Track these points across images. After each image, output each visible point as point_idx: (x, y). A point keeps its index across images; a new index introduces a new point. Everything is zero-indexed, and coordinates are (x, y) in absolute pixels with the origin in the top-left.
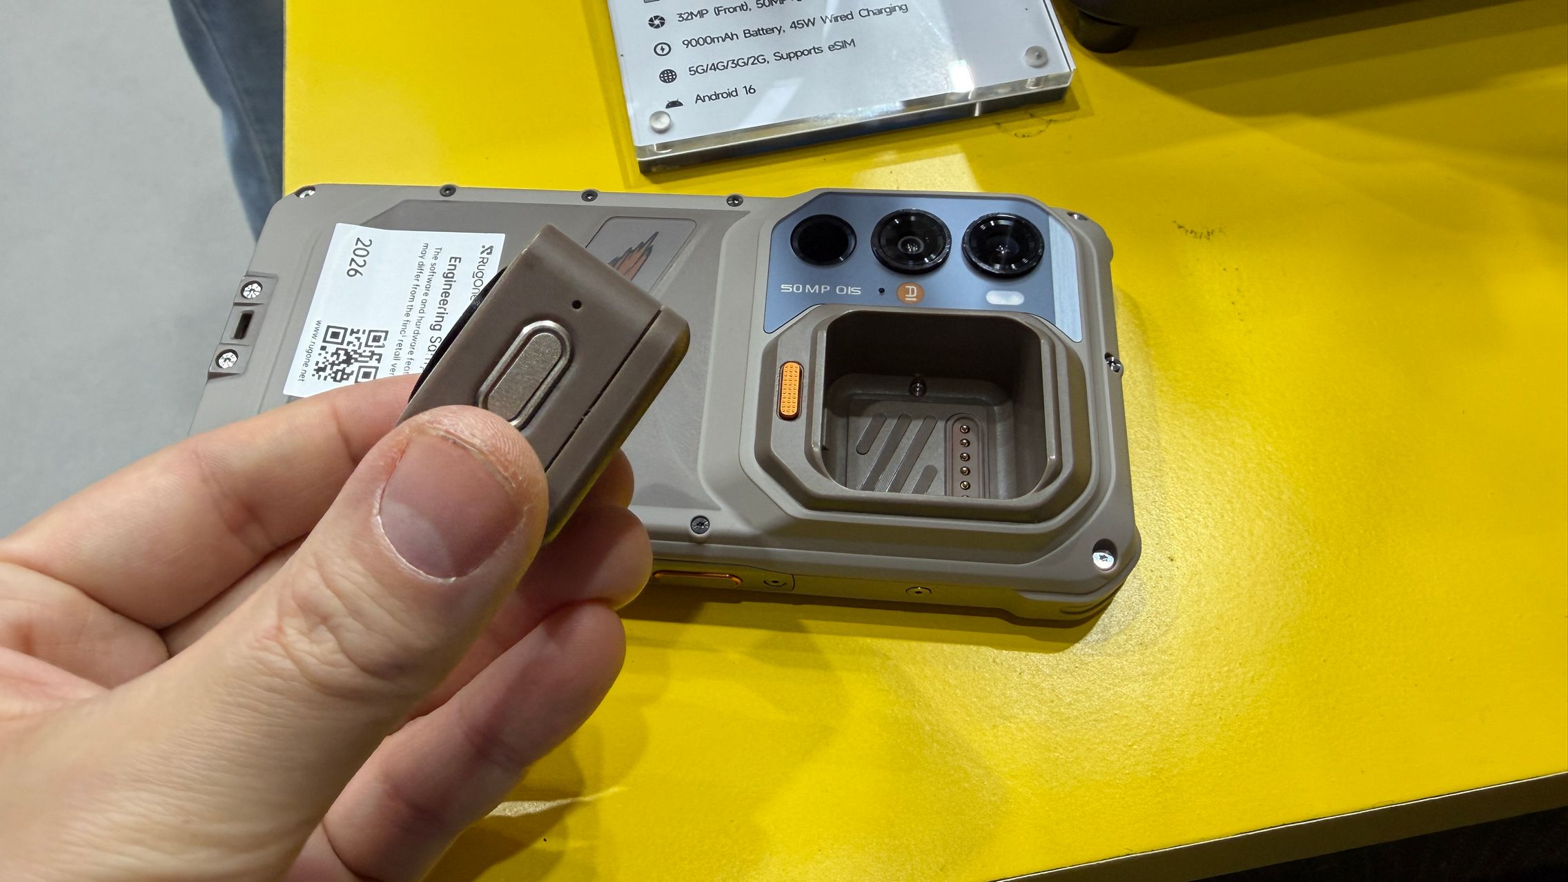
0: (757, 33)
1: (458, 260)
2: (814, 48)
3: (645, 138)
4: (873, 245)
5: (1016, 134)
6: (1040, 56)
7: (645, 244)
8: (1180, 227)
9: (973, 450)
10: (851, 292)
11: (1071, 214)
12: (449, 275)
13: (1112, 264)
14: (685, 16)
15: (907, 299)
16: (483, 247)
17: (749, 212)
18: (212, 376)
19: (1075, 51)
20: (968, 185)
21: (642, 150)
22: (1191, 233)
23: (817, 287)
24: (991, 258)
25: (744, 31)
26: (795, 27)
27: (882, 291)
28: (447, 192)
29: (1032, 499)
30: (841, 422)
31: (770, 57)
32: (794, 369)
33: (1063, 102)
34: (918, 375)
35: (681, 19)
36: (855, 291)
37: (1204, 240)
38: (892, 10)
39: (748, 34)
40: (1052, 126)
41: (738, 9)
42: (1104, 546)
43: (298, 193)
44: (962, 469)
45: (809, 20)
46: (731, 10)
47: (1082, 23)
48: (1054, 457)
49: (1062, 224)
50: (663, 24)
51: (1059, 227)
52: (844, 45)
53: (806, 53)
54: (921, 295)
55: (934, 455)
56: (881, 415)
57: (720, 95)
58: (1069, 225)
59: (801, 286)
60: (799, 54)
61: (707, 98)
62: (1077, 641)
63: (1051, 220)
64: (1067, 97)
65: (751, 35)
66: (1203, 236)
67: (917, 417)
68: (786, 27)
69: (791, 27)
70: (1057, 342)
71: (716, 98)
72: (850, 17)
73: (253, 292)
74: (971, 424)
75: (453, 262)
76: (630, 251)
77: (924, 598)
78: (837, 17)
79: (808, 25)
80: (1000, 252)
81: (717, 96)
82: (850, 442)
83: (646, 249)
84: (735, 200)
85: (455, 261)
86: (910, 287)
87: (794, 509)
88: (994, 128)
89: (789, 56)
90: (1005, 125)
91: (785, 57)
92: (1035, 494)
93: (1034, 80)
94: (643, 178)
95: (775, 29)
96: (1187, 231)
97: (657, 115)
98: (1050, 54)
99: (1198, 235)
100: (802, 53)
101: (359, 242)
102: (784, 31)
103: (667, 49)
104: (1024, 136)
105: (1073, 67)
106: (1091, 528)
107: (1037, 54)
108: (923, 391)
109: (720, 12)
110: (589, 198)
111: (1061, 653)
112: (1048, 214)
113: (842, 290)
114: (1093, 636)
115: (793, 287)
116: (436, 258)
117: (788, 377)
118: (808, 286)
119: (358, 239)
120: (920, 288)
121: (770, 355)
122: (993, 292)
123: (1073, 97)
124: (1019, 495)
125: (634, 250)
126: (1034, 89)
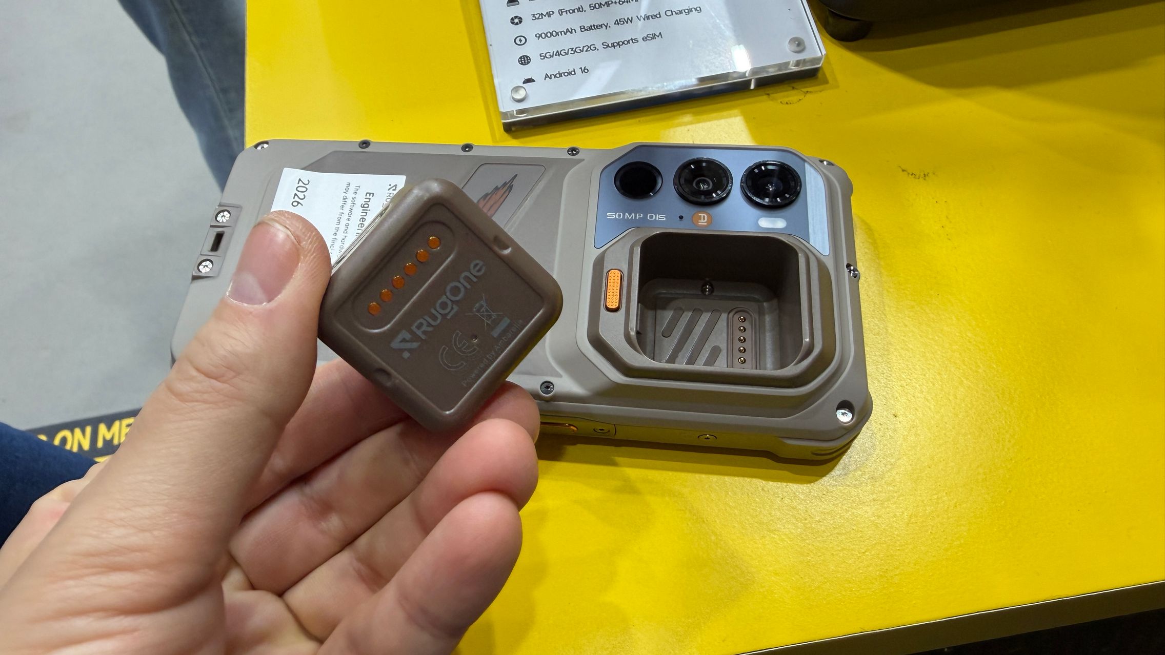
0: (590, 28)
1: (372, 195)
2: (632, 39)
3: (507, 105)
4: (675, 184)
5: (781, 102)
6: (799, 44)
7: (507, 184)
8: (903, 171)
9: (748, 334)
10: (659, 218)
11: (822, 161)
12: (366, 206)
13: (852, 198)
14: (537, 16)
15: (699, 224)
16: (390, 185)
17: (584, 160)
18: (195, 278)
19: (827, 41)
20: (746, 141)
21: (505, 115)
22: (912, 175)
23: (633, 214)
24: (762, 193)
25: (580, 27)
26: (618, 24)
27: (681, 217)
28: (364, 145)
29: (792, 370)
30: (650, 313)
31: (599, 45)
32: (616, 274)
33: (817, 78)
34: (707, 279)
35: (534, 18)
36: (661, 218)
37: (921, 179)
38: (690, 11)
39: (583, 29)
40: (808, 96)
41: (576, 11)
42: (845, 405)
43: (256, 146)
44: (740, 348)
45: (628, 18)
46: (571, 11)
47: (831, 20)
48: (808, 340)
49: (815, 169)
50: (521, 22)
51: (812, 170)
52: (654, 36)
53: (626, 42)
54: (711, 220)
55: (719, 338)
56: (681, 309)
57: (563, 74)
58: (820, 169)
59: (622, 214)
60: (621, 43)
61: (553, 76)
62: (824, 475)
63: (806, 165)
64: (820, 75)
65: (585, 30)
66: (920, 178)
67: (707, 311)
68: (611, 23)
69: (615, 24)
70: (811, 256)
71: (560, 77)
72: (658, 16)
73: (224, 218)
74: (745, 315)
75: (368, 196)
76: (497, 189)
77: (712, 442)
78: (649, 16)
79: (627, 23)
80: (769, 189)
81: (560, 75)
82: (658, 328)
83: (508, 187)
84: (573, 151)
85: (370, 196)
86: (702, 215)
87: (617, 377)
88: (765, 97)
89: (613, 45)
90: (772, 96)
91: (610, 45)
92: (794, 367)
93: (795, 62)
94: (506, 135)
95: (603, 26)
96: (909, 174)
97: (516, 89)
98: (807, 43)
99: (917, 176)
100: (623, 43)
101: (300, 182)
102: (610, 27)
103: (523, 40)
104: (787, 103)
105: (824, 52)
106: (835, 392)
107: (797, 42)
108: (711, 291)
109: (563, 13)
110: (467, 149)
111: (812, 484)
112: (804, 161)
113: (651, 217)
114: (837, 471)
115: (616, 215)
116: (356, 193)
117: (612, 281)
118: (627, 214)
119: (300, 180)
120: (709, 216)
121: (599, 264)
122: (764, 218)
123: (824, 74)
124: (783, 366)
125: (499, 188)
126: (794, 69)
